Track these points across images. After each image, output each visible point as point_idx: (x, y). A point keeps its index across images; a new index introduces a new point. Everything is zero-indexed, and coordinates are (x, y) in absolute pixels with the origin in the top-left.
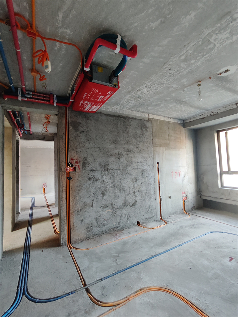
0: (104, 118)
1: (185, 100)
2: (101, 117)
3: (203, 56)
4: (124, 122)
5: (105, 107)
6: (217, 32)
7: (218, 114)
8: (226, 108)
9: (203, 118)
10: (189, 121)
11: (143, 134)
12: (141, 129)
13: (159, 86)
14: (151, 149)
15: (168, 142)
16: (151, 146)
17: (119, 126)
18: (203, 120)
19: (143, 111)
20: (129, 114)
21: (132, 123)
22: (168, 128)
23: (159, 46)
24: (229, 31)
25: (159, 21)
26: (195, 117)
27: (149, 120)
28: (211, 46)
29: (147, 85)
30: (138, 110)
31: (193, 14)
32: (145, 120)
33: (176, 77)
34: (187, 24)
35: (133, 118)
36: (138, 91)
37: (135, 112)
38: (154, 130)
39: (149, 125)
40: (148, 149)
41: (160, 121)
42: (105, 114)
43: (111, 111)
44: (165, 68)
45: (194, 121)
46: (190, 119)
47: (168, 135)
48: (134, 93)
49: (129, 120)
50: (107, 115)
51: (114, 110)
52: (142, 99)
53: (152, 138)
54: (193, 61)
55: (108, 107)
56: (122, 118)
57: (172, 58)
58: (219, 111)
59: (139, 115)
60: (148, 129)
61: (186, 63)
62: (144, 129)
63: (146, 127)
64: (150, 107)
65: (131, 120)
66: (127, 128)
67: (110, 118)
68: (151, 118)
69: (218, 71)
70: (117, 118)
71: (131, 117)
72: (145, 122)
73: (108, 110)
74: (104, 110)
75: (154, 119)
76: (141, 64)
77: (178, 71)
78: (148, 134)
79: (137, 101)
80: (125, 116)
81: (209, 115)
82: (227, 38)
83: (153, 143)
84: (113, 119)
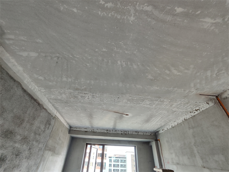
0: (19, 92)
1: (94, 116)
2: (16, 89)
3: (134, 104)
4: (36, 110)
5: (28, 81)
6: (149, 100)
7: (96, 132)
8: (102, 131)
9: (86, 131)
10: (75, 129)
11: (44, 131)
12: (46, 125)
13: (99, 101)
14: (41, 153)
15: (56, 146)
16: (43, 148)
17: (28, 112)
18: (86, 133)
19: (58, 107)
20: (45, 103)
21: (43, 114)
22: (62, 131)
23: (135, 85)
24: (151, 102)
25: (153, 78)
26: (81, 128)
27: (55, 118)
28: (141, 103)
29: (95, 95)
30: (56, 104)
31: (158, 88)
32: (52, 116)
33: (113, 103)
34: (152, 89)
35: (45, 109)
36: (83, 94)
37: (50, 104)
38: (54, 129)
39: (52, 122)
40: (39, 153)
41: (60, 122)
42: (23, 88)
43: (32, 89)
44: (118, 96)
45: (79, 131)
46: (76, 128)
47: (59, 138)
48: (79, 93)
49: (41, 110)
50: (25, 91)
51: (35, 91)
52: (75, 100)
53: (48, 138)
54: (129, 102)
55: (32, 83)
56: (37, 104)
57: (128, 94)
58: (97, 131)
59: (51, 109)
60: (50, 127)
61: (126, 101)
62: (47, 127)
63: (50, 124)
64: (68, 108)
65: (44, 110)
66: (34, 118)
67: (26, 96)
68: (56, 116)
69: (126, 113)
70: (33, 101)
71: (44, 107)
72: (52, 118)
73: (30, 87)
74: (26, 83)
75: (58, 117)
76: (116, 83)
77: (118, 101)
78: (48, 132)
79: (69, 98)
80: (41, 103)
81: (91, 131)
82: (147, 104)
83: (46, 145)
84: (28, 99)
